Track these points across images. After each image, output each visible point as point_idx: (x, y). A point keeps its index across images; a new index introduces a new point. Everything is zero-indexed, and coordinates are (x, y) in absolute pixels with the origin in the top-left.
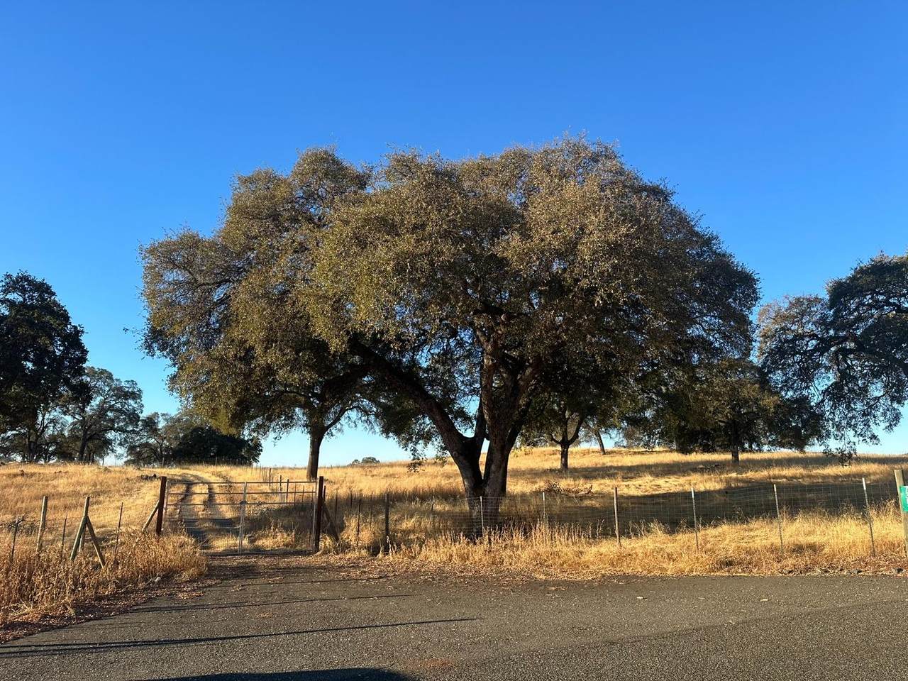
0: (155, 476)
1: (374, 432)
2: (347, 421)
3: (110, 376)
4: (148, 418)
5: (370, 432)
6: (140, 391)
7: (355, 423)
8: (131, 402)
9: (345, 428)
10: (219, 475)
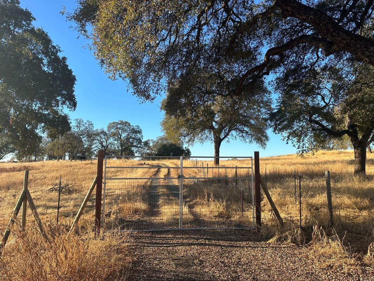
0: (145, 163)
1: (246, 142)
2: (231, 136)
3: (129, 125)
4: (145, 141)
5: (244, 142)
6: (141, 130)
7: (235, 137)
8: (138, 135)
9: (231, 140)
10: (173, 163)
